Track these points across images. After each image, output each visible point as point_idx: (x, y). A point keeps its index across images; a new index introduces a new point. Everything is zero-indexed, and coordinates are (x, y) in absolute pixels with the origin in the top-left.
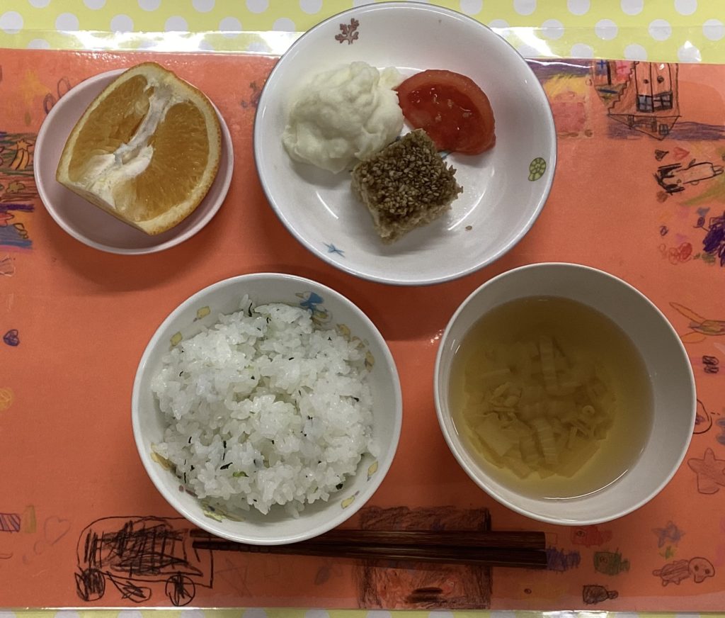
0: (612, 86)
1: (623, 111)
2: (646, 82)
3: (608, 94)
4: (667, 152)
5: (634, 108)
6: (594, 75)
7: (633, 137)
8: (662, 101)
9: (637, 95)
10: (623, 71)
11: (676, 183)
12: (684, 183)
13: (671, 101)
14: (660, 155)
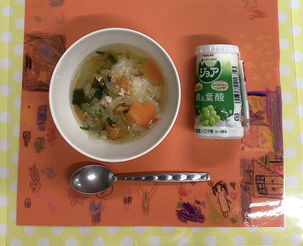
0: (269, 163)
1: (256, 168)
2: (272, 181)
3: (264, 161)
4: (234, 189)
5: (258, 174)
6: (275, 154)
7: (242, 172)
8: (262, 189)
9: (265, 176)
10: (278, 169)
11: (218, 192)
12: (218, 196)
13: (262, 193)
14: (233, 185)
